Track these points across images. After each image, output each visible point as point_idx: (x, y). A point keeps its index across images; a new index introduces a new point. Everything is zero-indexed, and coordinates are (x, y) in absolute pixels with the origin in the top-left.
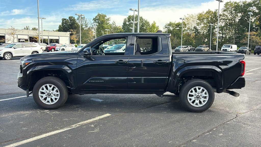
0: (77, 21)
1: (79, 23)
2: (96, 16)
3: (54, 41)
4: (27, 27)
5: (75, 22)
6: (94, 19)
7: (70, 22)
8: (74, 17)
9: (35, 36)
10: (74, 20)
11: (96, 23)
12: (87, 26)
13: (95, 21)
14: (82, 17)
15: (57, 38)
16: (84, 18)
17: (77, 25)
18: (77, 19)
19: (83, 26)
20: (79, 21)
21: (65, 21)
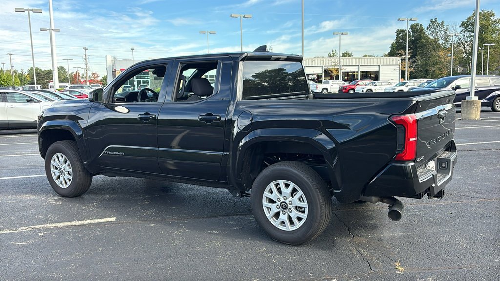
0: (427, 32)
1: (430, 35)
2: (470, 18)
3: (370, 74)
4: (333, 51)
5: (422, 34)
6: (463, 25)
7: (413, 36)
8: (421, 25)
9: (331, 68)
10: (422, 30)
11: (469, 31)
12: (448, 39)
13: (466, 28)
14: (438, 23)
15: (376, 69)
16: (442, 24)
17: (425, 40)
18: (428, 28)
19: (440, 42)
20: (430, 32)
21: (402, 34)
